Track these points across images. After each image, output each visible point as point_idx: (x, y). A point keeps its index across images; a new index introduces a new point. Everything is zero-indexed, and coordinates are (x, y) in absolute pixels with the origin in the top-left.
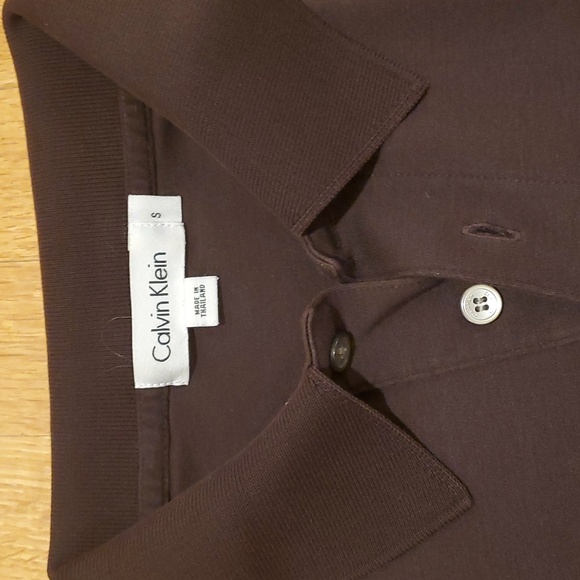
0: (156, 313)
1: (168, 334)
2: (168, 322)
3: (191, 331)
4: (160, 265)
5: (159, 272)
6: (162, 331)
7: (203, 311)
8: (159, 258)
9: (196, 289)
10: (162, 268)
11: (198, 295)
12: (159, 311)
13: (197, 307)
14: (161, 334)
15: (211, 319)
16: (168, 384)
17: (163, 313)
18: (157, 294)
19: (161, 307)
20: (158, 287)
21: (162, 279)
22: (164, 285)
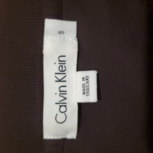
0: (58, 93)
1: (65, 106)
2: (66, 99)
3: (80, 105)
4: (62, 63)
5: (61, 68)
6: (62, 104)
7: (88, 93)
8: (61, 59)
9: (83, 78)
10: (63, 65)
11: (84, 82)
12: (60, 91)
13: (84, 90)
14: (61, 106)
15: (93, 98)
16: (64, 137)
17: (63, 93)
18: (60, 81)
19: (62, 89)
20: (60, 77)
21: (62, 72)
22: (64, 75)
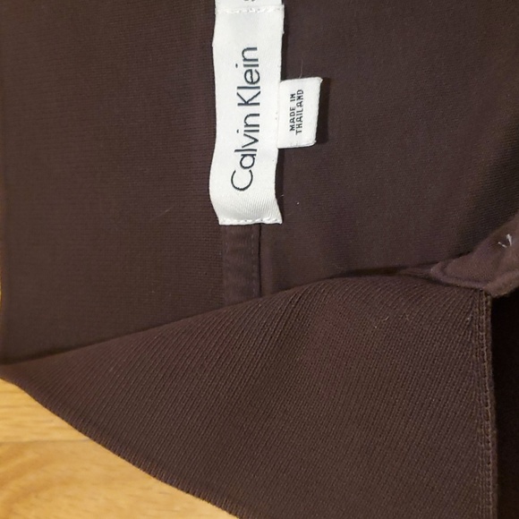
0: (242, 128)
1: (252, 156)
2: (256, 140)
3: (282, 152)
4: (251, 65)
6: (248, 152)
7: (299, 126)
8: (248, 55)
9: (292, 96)
10: (253, 69)
11: (294, 104)
12: (247, 125)
13: (292, 121)
14: (244, 156)
15: (307, 137)
17: (251, 129)
18: (246, 103)
19: (251, 121)
20: (247, 94)
21: (253, 84)
22: (256, 91)
